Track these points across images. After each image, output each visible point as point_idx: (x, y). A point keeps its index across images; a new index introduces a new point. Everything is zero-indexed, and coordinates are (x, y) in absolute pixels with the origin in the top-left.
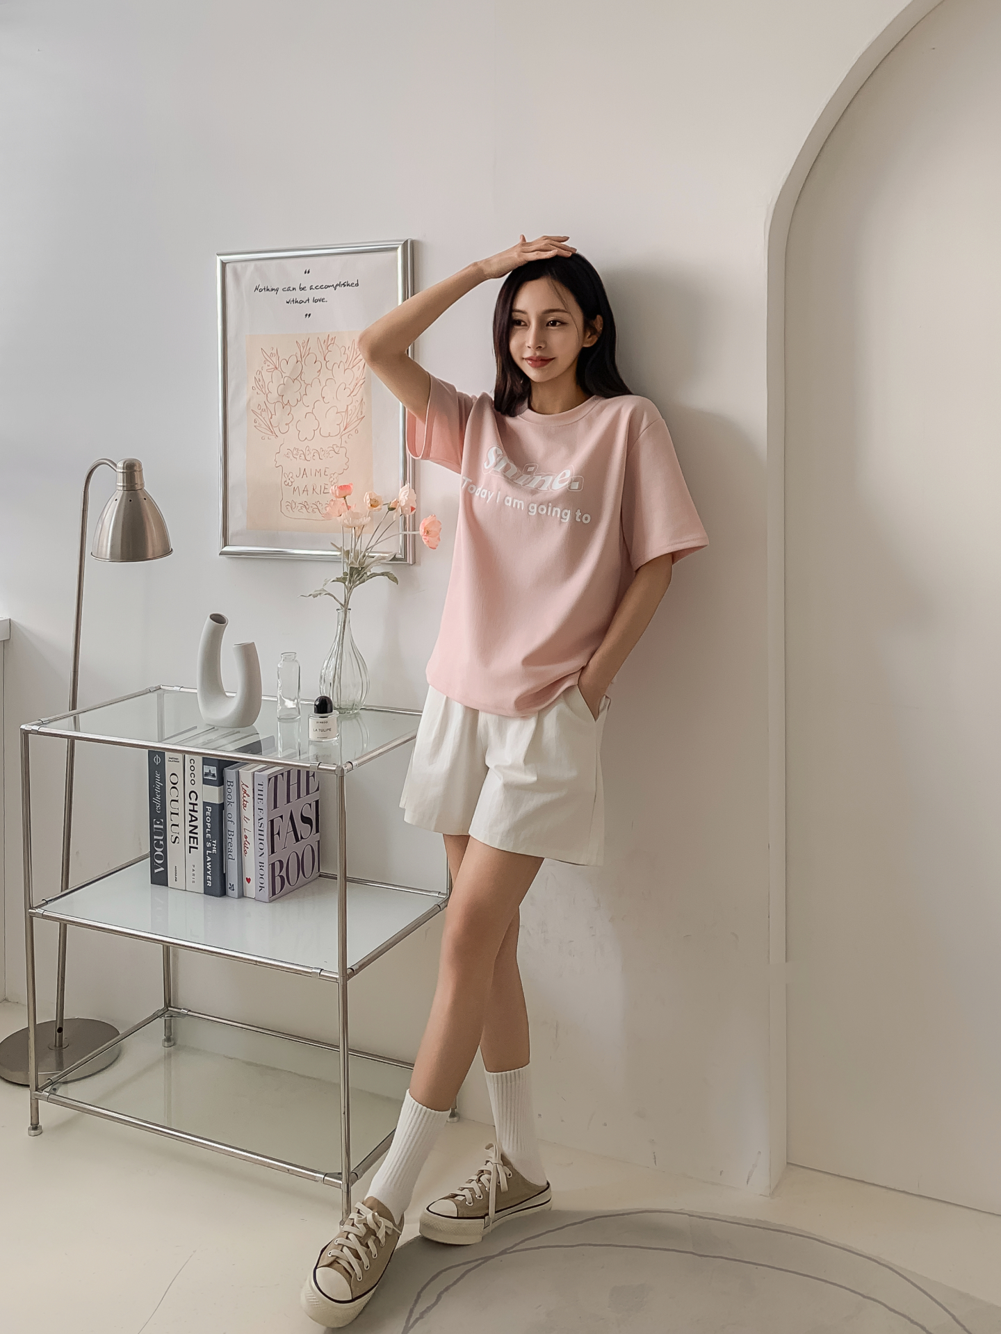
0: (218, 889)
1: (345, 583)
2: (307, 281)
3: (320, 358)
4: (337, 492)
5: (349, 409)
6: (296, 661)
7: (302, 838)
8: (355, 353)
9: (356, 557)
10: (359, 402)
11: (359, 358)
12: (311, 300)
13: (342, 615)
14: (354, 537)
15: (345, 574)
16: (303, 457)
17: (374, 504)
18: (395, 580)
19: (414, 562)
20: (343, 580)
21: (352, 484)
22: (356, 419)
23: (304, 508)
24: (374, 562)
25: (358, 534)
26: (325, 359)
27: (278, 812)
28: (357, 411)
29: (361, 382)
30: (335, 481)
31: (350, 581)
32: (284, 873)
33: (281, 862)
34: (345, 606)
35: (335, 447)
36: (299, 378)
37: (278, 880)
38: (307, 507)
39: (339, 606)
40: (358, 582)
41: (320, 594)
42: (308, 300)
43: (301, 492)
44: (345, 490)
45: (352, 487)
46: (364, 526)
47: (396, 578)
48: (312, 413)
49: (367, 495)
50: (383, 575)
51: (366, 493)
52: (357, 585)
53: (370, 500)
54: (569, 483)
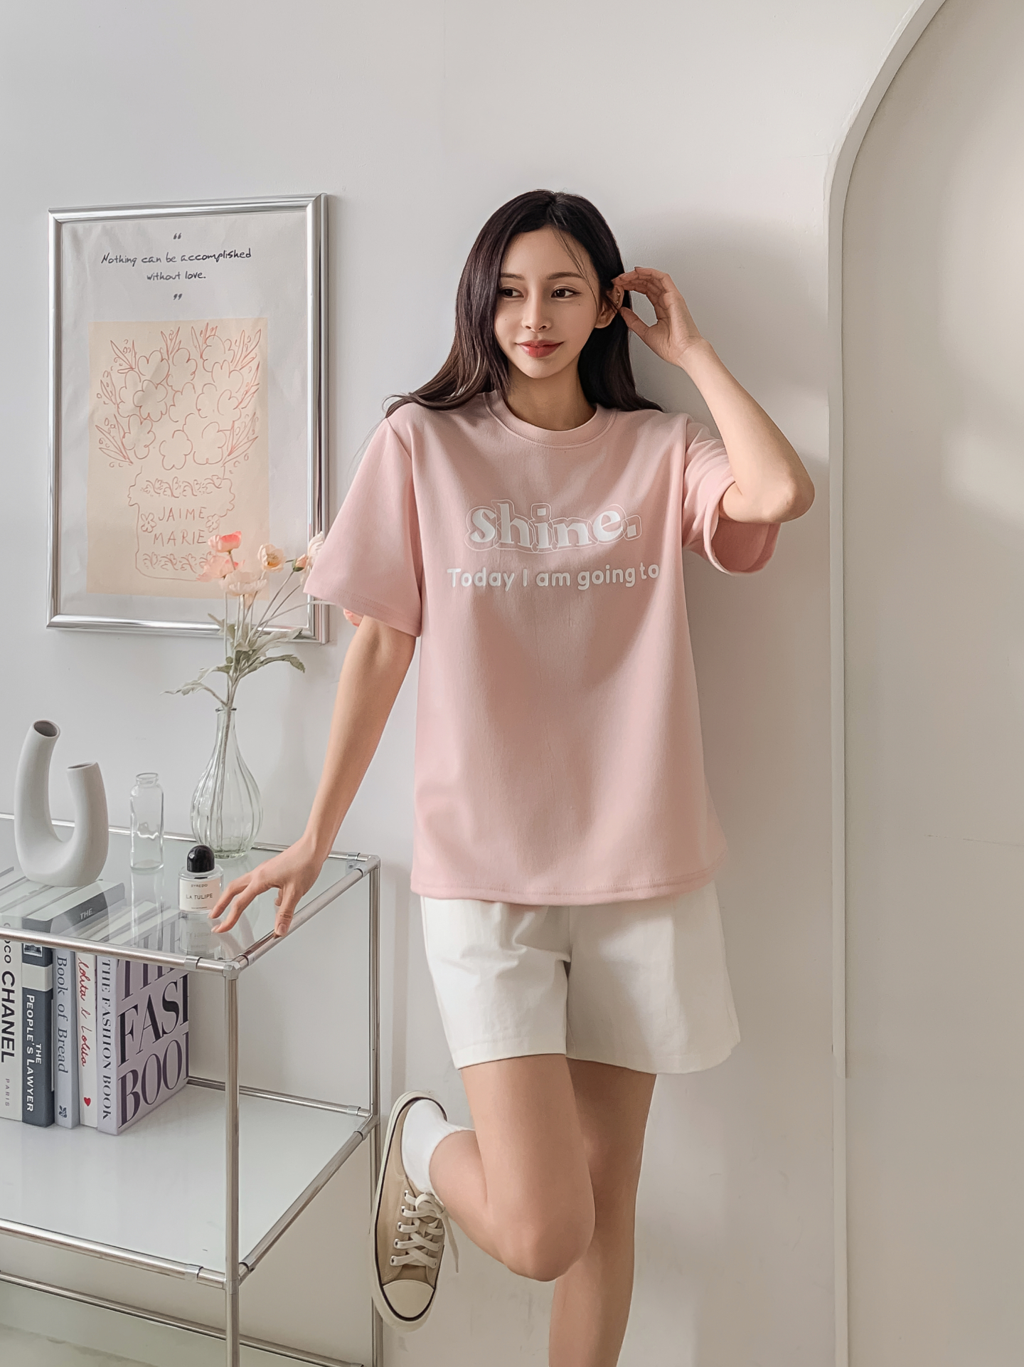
0: (43, 1116)
1: (228, 673)
2: (177, 249)
3: (195, 354)
4: (220, 545)
5: (236, 426)
6: (158, 786)
7: (164, 1032)
8: (245, 349)
9: (245, 634)
10: (251, 417)
11: (252, 355)
12: (183, 276)
13: (223, 715)
14: (242, 607)
15: (229, 660)
16: (168, 492)
17: (273, 561)
18: (300, 666)
19: (328, 641)
20: (226, 669)
21: (240, 533)
22: (246, 440)
23: (169, 564)
24: (270, 641)
25: (248, 603)
26: (201, 357)
27: (131, 1001)
28: (247, 429)
29: (254, 389)
30: (215, 525)
31: (236, 670)
32: (138, 1089)
33: (134, 1073)
34: (229, 706)
35: (215, 478)
36: (164, 383)
37: (130, 1100)
38: (174, 561)
39: (219, 705)
40: (247, 670)
41: (193, 689)
42: (179, 275)
43: (166, 540)
44: (230, 540)
45: (240, 536)
46: (257, 592)
47: (301, 663)
48: (183, 431)
49: (262, 549)
50: (283, 660)
51: (262, 546)
52: (245, 674)
53: (266, 557)
54: (625, 530)
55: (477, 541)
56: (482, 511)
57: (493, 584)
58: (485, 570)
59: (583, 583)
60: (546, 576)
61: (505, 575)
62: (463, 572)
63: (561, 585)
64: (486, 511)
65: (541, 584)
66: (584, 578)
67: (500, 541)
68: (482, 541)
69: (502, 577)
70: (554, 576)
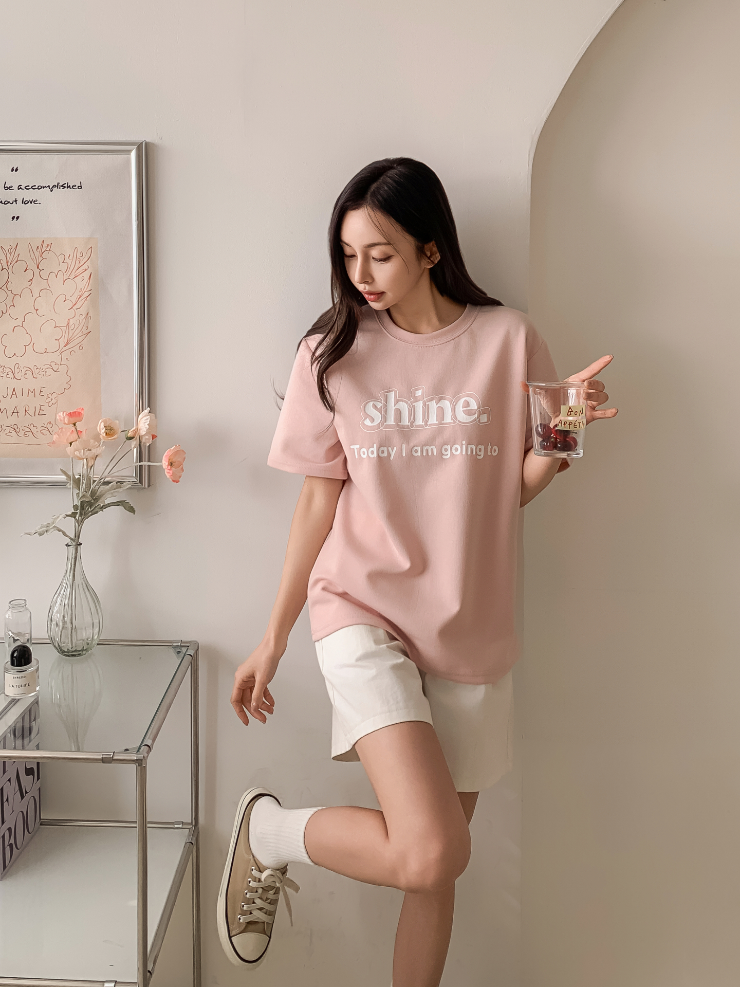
1: (75, 517)
2: (14, 180)
3: (32, 266)
4: (66, 420)
5: (71, 324)
6: (27, 609)
7: (26, 793)
8: (77, 262)
9: (88, 485)
10: (84, 316)
11: (85, 267)
12: (20, 201)
13: (72, 550)
14: (85, 467)
15: (75, 507)
16: (11, 375)
17: (110, 431)
18: (132, 510)
19: (149, 486)
20: (73, 515)
21: (83, 409)
22: (81, 334)
23: (13, 432)
24: (109, 490)
25: (90, 465)
26: (38, 267)
27: (7, 777)
28: (81, 325)
29: (87, 294)
30: (54, 401)
31: (81, 515)
32: (12, 841)
33: (10, 829)
34: (77, 543)
35: (53, 364)
36: (4, 288)
37: (8, 849)
38: (18, 430)
39: (68, 541)
40: (90, 514)
41: (47, 531)
42: (16, 201)
43: (10, 413)
44: (75, 416)
45: (82, 412)
46: (97, 456)
47: (132, 507)
48: (23, 327)
49: (101, 423)
50: (118, 505)
51: (100, 421)
52: (89, 517)
53: (104, 429)
54: (479, 417)
55: (369, 425)
56: (372, 403)
57: (381, 455)
58: (375, 445)
59: (445, 453)
60: (419, 449)
61: (390, 449)
62: (361, 448)
63: (430, 454)
64: (375, 403)
65: (415, 455)
66: (446, 450)
67: (385, 424)
68: (372, 425)
69: (388, 450)
70: (425, 448)
